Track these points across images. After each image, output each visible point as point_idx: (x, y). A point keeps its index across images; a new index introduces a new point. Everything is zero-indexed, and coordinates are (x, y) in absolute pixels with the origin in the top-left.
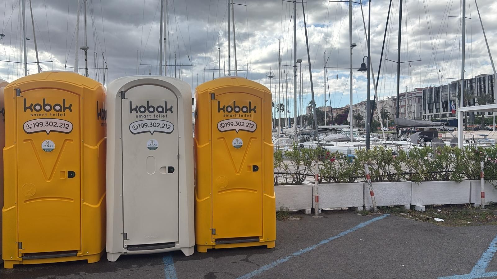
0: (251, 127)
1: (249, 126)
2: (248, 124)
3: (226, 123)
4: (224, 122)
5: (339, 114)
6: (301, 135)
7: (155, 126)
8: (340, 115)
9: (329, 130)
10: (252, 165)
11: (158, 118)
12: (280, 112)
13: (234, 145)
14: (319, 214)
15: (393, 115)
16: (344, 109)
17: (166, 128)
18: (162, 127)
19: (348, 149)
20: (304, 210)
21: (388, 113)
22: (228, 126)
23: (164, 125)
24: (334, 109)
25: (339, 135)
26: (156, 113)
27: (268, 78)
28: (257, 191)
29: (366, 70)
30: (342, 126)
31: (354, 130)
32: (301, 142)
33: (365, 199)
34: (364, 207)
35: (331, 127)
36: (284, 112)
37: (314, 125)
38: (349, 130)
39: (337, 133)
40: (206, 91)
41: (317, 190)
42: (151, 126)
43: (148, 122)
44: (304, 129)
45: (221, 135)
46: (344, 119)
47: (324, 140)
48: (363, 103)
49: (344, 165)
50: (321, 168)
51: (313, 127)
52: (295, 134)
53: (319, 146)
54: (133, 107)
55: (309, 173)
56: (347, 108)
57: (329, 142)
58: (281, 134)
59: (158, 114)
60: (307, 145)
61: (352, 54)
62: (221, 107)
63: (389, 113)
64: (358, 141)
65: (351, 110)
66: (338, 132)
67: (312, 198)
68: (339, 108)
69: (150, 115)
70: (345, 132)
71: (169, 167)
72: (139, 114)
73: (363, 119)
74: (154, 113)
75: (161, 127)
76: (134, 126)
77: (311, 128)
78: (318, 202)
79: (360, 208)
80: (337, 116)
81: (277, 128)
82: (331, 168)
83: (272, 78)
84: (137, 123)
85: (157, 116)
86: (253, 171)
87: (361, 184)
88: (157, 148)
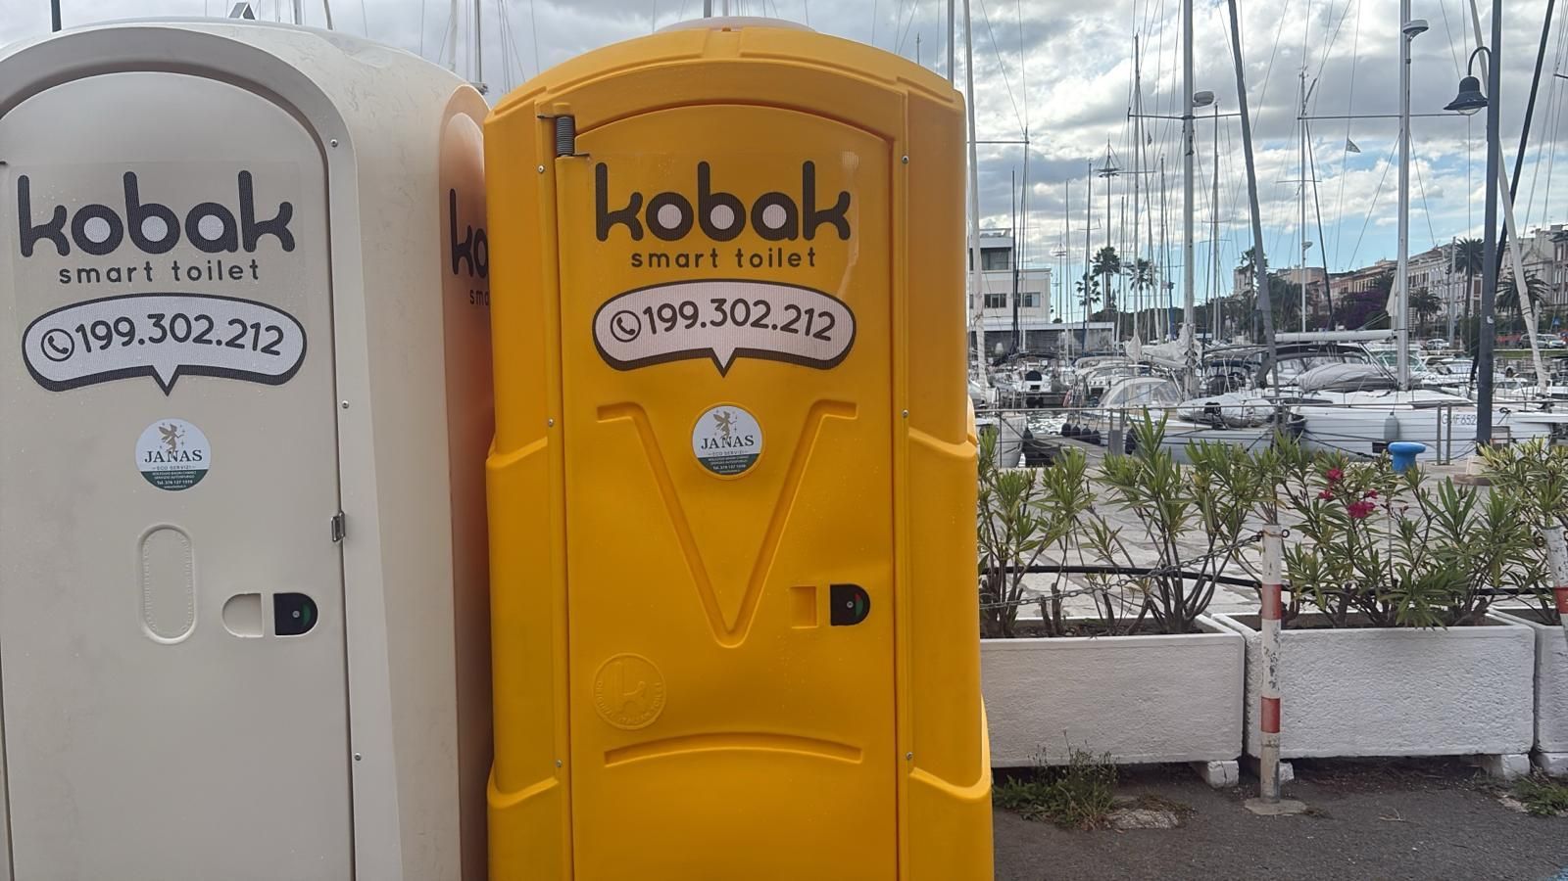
0: (819, 335)
1: (801, 325)
2: (793, 314)
3: (648, 311)
4: (637, 302)
5: (1350, 290)
6: (1213, 366)
7: (181, 334)
8: (1354, 296)
9: (1316, 347)
10: (823, 581)
11: (203, 285)
12: (1141, 288)
13: (701, 453)
14: (1285, 792)
15: (1555, 290)
16: (1368, 276)
17: (255, 348)
18: (231, 343)
19: (1388, 416)
20: (1203, 765)
21: (1538, 286)
22: (660, 326)
23: (238, 328)
24: (1334, 275)
25: (1351, 365)
26: (185, 251)
27: (1101, 176)
28: (862, 754)
29: (1481, 103)
30: (1363, 333)
31: (1412, 347)
32: (1209, 393)
33: (1541, 713)
34: (1535, 754)
35: (1321, 336)
36: (1151, 287)
37: (1261, 330)
38: (1394, 347)
39: (1347, 359)
40: (525, 103)
41: (1272, 671)
42: (158, 334)
43: (138, 311)
44: (1223, 345)
45: (617, 390)
46: (1370, 308)
47: (1294, 385)
48: (1440, 252)
49: (1422, 535)
50: (1298, 548)
51: (1255, 338)
52: (1186, 363)
53: (1280, 409)
54: (41, 216)
55: (1231, 569)
56: (1380, 270)
57: (1315, 390)
58: (1140, 363)
59: (200, 258)
60: (1231, 403)
61: (1409, 61)
62: (617, 202)
63: (1543, 283)
64: (1428, 387)
65: (1403, 276)
66: (1347, 356)
67: (1246, 704)
68: (1351, 273)
69: (148, 268)
70: (1377, 353)
71: (279, 598)
72: (78, 258)
73: (1440, 309)
74: (171, 252)
75: (219, 343)
76: (51, 340)
77: (1250, 344)
78: (1276, 730)
79: (1516, 763)
80: (1343, 300)
81: (1127, 344)
82: (1350, 551)
83: (1113, 175)
84: (70, 320)
85: (194, 274)
86: (835, 621)
87: (1520, 636)
88: (201, 474)
